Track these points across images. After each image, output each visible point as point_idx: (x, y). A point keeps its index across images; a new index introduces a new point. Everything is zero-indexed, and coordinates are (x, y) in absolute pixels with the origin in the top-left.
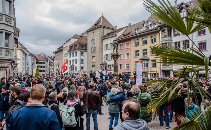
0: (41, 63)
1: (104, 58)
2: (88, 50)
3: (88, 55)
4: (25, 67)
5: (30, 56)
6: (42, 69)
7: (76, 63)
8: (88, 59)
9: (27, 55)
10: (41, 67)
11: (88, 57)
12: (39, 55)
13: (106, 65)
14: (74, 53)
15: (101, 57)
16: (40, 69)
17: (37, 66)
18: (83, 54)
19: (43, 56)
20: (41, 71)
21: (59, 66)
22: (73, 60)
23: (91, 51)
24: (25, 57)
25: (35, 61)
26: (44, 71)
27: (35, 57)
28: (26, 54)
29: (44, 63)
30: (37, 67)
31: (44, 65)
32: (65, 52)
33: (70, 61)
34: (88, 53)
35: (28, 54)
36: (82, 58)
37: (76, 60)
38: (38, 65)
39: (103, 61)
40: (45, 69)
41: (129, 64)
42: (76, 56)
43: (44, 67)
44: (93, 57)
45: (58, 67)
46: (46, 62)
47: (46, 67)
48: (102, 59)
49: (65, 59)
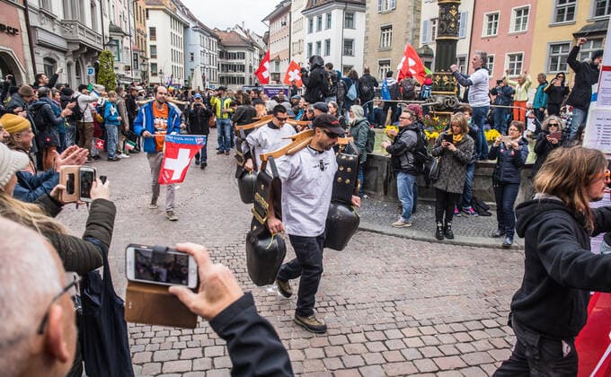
0: (234, 56)
1: (425, 32)
2: (367, 5)
3: (367, 23)
4: (182, 66)
5: (198, 34)
6: (235, 74)
7: (328, 53)
8: (366, 38)
9: (190, 29)
10: (234, 68)
11: (367, 30)
12: (229, 31)
13: (428, 60)
14: (324, 16)
15: (414, 30)
16: (231, 73)
17: (223, 65)
18: (352, 19)
19: (244, 35)
20: (233, 80)
21: (278, 63)
22: (319, 44)
23: (380, 8)
24: (182, 36)
25: (215, 50)
26: (242, 80)
27: (216, 37)
28: (186, 27)
29: (243, 56)
30: (223, 70)
31: (242, 61)
32: (296, 14)
33: (310, 45)
34: (367, 16)
35: (192, 25)
36: (349, 34)
37: (328, 42)
38: (225, 61)
39: (421, 46)
40: (244, 74)
41: (520, 57)
42: (329, 26)
43: (242, 68)
44: (383, 29)
45: (277, 68)
46: (247, 53)
47: (247, 69)
48: (418, 37)
49: (295, 38)
